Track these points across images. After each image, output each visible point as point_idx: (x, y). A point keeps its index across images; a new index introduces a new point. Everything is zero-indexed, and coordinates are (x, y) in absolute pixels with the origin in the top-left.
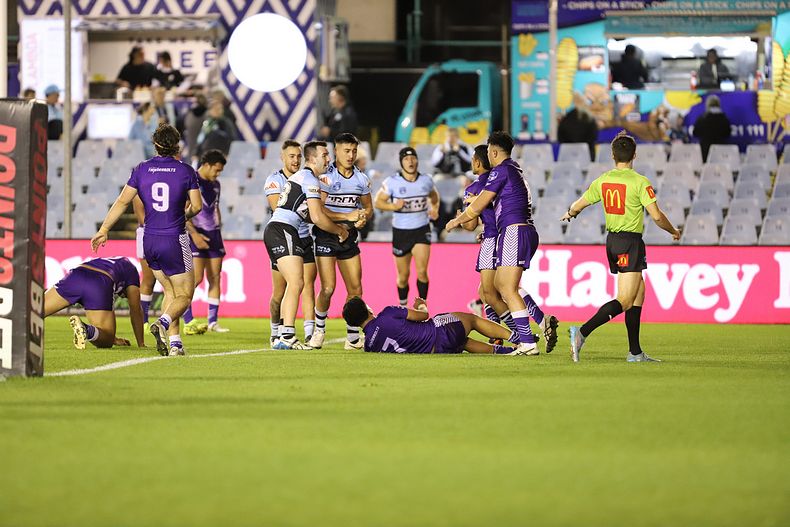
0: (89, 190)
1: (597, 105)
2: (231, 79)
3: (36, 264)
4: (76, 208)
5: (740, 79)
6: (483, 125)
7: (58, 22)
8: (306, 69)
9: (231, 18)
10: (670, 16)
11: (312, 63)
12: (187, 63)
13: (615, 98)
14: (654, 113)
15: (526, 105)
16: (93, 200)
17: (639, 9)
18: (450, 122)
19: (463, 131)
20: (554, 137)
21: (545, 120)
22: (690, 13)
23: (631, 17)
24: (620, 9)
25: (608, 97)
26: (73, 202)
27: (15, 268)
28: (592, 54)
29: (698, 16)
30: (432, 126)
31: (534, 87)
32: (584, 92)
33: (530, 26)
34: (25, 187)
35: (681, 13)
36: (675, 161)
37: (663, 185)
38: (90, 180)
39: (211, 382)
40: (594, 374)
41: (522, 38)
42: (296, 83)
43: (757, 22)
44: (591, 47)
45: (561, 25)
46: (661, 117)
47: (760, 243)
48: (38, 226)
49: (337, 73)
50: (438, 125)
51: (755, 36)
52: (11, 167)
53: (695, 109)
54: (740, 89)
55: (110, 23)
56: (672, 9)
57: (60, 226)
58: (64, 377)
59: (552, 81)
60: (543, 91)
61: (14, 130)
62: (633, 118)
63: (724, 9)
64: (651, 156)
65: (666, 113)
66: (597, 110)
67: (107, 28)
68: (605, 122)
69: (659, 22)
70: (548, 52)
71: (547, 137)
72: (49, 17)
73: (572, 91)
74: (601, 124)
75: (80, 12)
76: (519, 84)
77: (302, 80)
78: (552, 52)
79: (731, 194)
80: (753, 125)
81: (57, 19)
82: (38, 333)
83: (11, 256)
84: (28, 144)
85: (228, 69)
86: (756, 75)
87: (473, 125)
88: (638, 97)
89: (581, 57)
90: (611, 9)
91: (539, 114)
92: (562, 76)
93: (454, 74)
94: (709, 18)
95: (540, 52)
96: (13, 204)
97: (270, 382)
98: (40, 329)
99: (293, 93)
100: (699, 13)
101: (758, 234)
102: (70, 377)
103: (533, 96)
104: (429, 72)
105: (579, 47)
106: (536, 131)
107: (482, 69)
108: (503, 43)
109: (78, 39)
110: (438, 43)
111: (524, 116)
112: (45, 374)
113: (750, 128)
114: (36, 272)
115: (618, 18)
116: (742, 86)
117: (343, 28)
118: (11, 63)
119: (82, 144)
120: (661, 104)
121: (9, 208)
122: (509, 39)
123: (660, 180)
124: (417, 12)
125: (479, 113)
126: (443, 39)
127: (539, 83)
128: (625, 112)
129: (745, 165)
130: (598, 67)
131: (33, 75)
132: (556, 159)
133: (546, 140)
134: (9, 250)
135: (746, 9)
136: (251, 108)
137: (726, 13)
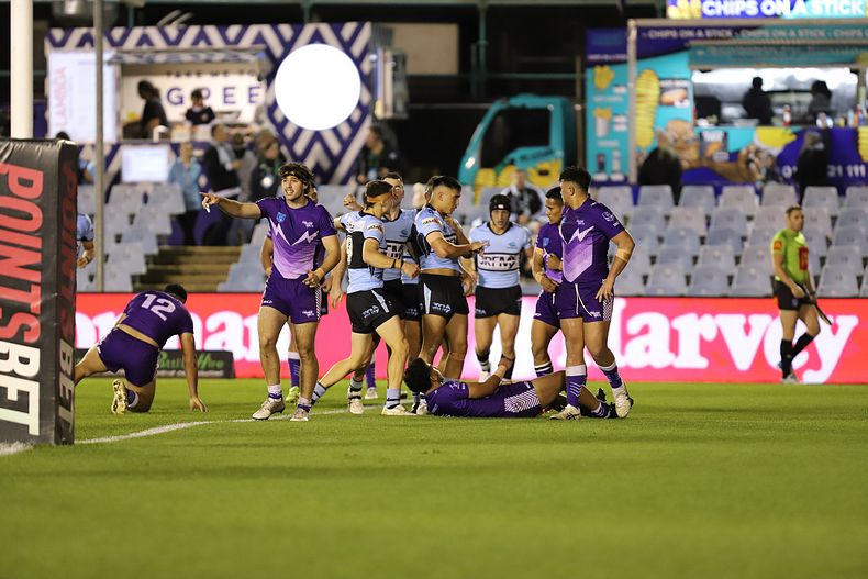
0: (123, 239)
1: (680, 144)
2: (278, 117)
3: (65, 321)
4: (110, 259)
5: (839, 115)
6: (555, 165)
7: (90, 56)
8: (360, 105)
9: (278, 50)
10: (761, 46)
11: (366, 99)
12: (229, 99)
13: (701, 136)
14: (744, 152)
15: (602, 144)
16: (128, 250)
17: (727, 38)
18: (518, 162)
19: (533, 172)
20: (633, 179)
21: (623, 160)
22: (783, 42)
23: (717, 47)
24: (705, 38)
25: (692, 134)
26: (106, 252)
27: (42, 325)
28: (674, 88)
29: (791, 46)
30: (499, 167)
31: (611, 124)
32: (667, 129)
33: (606, 57)
34: (53, 236)
35: (773, 42)
36: (766, 204)
37: (754, 231)
38: (124, 228)
39: (257, 449)
40: (678, 439)
41: (598, 70)
42: (349, 120)
43: (857, 51)
44: (673, 79)
45: (641, 56)
46: (752, 156)
47: (861, 295)
48: (68, 278)
49: (395, 110)
50: (505, 165)
51: (855, 67)
52: (37, 214)
53: (788, 147)
54: (838, 126)
55: (146, 56)
56: (763, 37)
57: (91, 278)
58: (97, 444)
59: (631, 116)
60: (622, 128)
61: (41, 173)
62: (720, 157)
63: (820, 37)
64: (740, 199)
65: (757, 152)
66: (681, 149)
67: (142, 61)
68: (689, 162)
69: (749, 52)
70: (626, 86)
71: (626, 179)
72: (79, 50)
73: (653, 128)
74: (685, 164)
75: (113, 44)
76: (594, 121)
77: (356, 116)
78: (630, 85)
79: (829, 242)
80: (853, 165)
81: (87, 52)
82: (67, 397)
83: (38, 312)
84: (56, 189)
85: (275, 105)
86: (856, 110)
87: (545, 166)
88: (726, 135)
89: (663, 90)
90: (696, 38)
91: (617, 154)
92: (641, 112)
93: (523, 110)
94: (804, 47)
95: (617, 85)
96: (39, 255)
97: (321, 448)
98: (70, 391)
99: (346, 131)
100: (793, 42)
101: (860, 285)
102: (102, 444)
103: (610, 133)
104: (495, 107)
105: (661, 79)
106: (613, 172)
107: (553, 105)
108: (577, 76)
109: (110, 73)
110: (506, 75)
111: (600, 155)
112: (75, 442)
113: (850, 169)
114: (65, 330)
115: (704, 48)
116: (841, 122)
117: (400, 61)
118: (38, 101)
119: (116, 190)
120: (752, 143)
121: (36, 259)
122: (583, 71)
123: (751, 226)
124: (482, 42)
125: (550, 153)
126: (511, 72)
127: (618, 119)
128: (711, 150)
129: (844, 209)
130: (682, 102)
131: (62, 113)
132: (635, 202)
133: (625, 182)
134: (36, 305)
135: (845, 38)
136: (299, 147)
137: (823, 42)
